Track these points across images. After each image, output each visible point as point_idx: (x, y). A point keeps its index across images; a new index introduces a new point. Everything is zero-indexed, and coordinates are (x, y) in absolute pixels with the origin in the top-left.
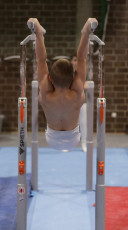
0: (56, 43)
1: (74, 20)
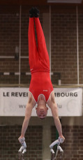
0: (31, 154)
1: (41, 142)
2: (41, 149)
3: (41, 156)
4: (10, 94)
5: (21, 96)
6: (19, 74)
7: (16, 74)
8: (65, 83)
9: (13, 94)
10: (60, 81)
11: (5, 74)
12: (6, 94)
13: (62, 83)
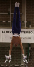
2: (20, 59)
3: (20, 62)
4: (6, 32)
5: (11, 33)
6: (10, 22)
7: (9, 22)
8: (32, 27)
9: (7, 32)
10: (30, 26)
11: (3, 22)
12: (3, 32)
13: (31, 27)
